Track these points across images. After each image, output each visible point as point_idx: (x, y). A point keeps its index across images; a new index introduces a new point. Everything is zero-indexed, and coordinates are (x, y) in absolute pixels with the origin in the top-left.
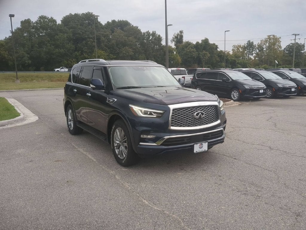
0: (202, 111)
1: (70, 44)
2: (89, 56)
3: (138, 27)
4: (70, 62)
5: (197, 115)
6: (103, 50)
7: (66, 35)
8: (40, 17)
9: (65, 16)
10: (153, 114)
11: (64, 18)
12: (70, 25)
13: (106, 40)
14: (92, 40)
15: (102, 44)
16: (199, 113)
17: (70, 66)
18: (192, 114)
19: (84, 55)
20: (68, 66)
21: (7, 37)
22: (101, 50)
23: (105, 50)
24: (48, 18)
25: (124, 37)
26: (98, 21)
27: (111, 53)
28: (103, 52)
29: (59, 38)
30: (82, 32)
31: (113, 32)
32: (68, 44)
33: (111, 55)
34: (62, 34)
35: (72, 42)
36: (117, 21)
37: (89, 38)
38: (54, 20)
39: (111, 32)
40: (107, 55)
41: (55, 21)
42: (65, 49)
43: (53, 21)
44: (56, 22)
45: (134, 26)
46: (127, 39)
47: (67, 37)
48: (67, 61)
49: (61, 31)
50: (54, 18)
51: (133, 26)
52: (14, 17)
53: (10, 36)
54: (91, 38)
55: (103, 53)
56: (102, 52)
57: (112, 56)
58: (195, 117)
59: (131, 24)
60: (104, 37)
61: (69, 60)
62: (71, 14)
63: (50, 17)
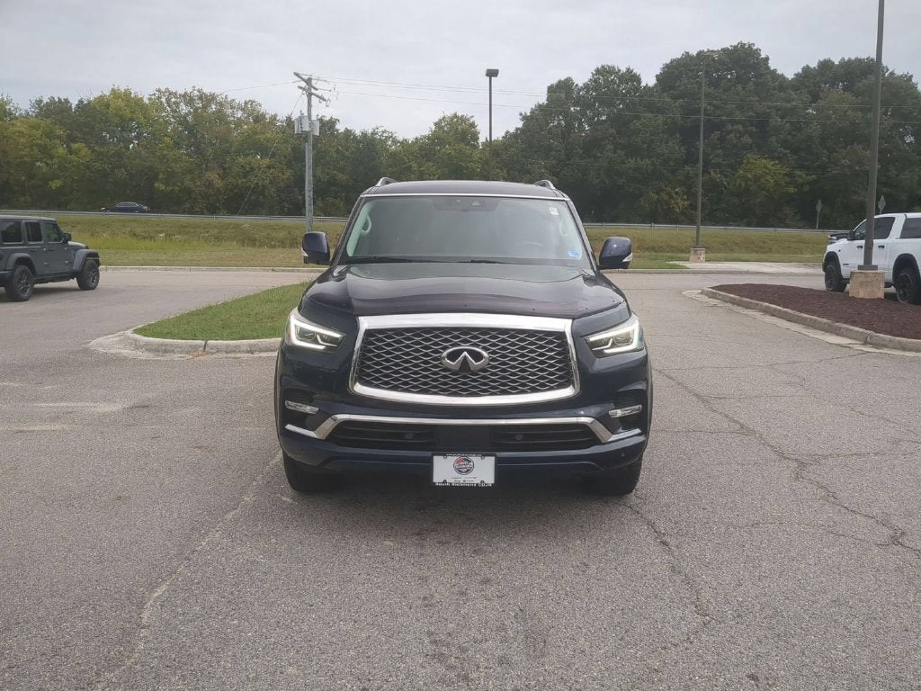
0: (477, 346)
1: (670, 144)
2: (726, 176)
3: (911, 76)
4: (666, 197)
5: (453, 356)
6: (772, 159)
7: (661, 119)
8: (598, 71)
9: (668, 62)
10: (320, 341)
11: (667, 66)
12: (680, 86)
13: (788, 125)
14: (741, 129)
15: (773, 139)
16: (463, 351)
17: (666, 207)
18: (436, 352)
19: (710, 173)
20: (659, 206)
21: (512, 130)
22: (766, 158)
23: (779, 158)
24: (619, 71)
25: (850, 113)
26: (768, 68)
27: (801, 167)
28: (773, 163)
29: (640, 127)
30: (714, 106)
31: (815, 98)
32: (667, 142)
33: (798, 172)
34: (650, 115)
35: (678, 135)
36: (837, 63)
37: (734, 122)
38: (635, 75)
39: (810, 98)
40: (786, 174)
41: (636, 79)
42: (654, 159)
43: (631, 77)
44: (639, 81)
45: (898, 72)
46: (862, 117)
47: (666, 123)
48: (657, 193)
49: (650, 107)
50: (636, 71)
51: (892, 73)
52: (496, 76)
53: (517, 129)
54: (739, 122)
55: (773, 168)
56: (770, 164)
57: (804, 176)
58: (443, 361)
59: (887, 70)
60: (782, 118)
61: (662, 190)
62: (688, 53)
63: (623, 69)
